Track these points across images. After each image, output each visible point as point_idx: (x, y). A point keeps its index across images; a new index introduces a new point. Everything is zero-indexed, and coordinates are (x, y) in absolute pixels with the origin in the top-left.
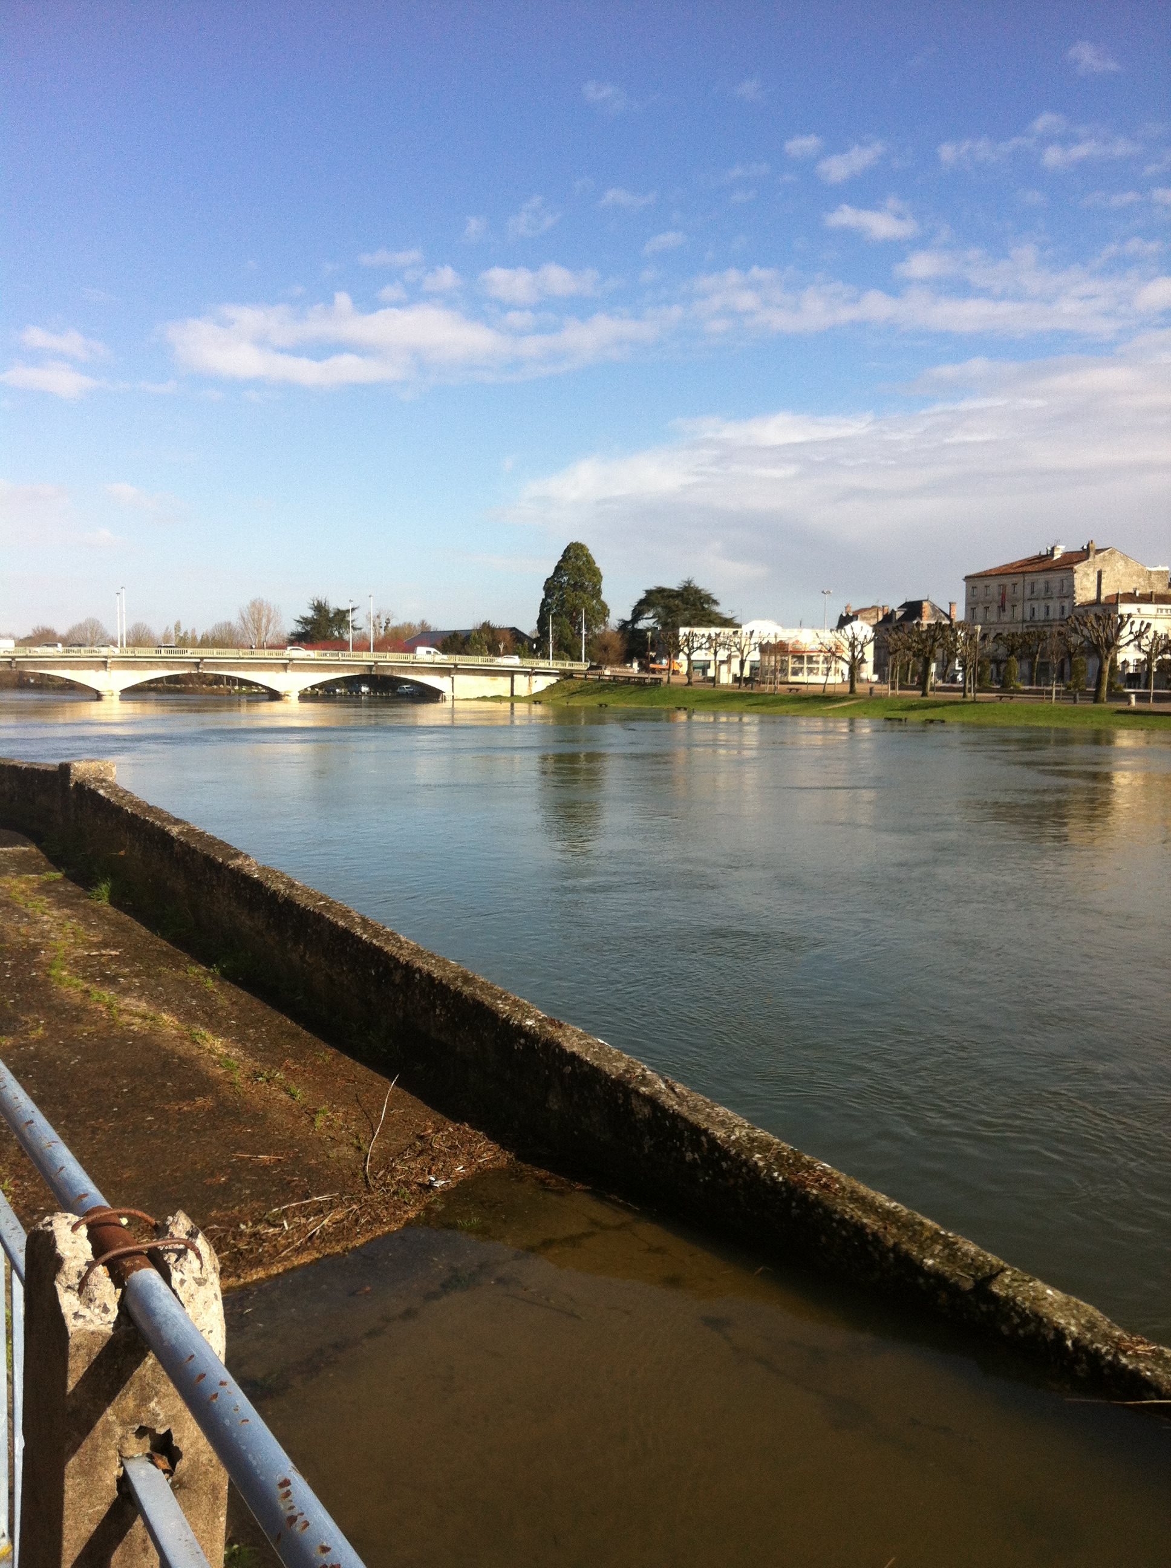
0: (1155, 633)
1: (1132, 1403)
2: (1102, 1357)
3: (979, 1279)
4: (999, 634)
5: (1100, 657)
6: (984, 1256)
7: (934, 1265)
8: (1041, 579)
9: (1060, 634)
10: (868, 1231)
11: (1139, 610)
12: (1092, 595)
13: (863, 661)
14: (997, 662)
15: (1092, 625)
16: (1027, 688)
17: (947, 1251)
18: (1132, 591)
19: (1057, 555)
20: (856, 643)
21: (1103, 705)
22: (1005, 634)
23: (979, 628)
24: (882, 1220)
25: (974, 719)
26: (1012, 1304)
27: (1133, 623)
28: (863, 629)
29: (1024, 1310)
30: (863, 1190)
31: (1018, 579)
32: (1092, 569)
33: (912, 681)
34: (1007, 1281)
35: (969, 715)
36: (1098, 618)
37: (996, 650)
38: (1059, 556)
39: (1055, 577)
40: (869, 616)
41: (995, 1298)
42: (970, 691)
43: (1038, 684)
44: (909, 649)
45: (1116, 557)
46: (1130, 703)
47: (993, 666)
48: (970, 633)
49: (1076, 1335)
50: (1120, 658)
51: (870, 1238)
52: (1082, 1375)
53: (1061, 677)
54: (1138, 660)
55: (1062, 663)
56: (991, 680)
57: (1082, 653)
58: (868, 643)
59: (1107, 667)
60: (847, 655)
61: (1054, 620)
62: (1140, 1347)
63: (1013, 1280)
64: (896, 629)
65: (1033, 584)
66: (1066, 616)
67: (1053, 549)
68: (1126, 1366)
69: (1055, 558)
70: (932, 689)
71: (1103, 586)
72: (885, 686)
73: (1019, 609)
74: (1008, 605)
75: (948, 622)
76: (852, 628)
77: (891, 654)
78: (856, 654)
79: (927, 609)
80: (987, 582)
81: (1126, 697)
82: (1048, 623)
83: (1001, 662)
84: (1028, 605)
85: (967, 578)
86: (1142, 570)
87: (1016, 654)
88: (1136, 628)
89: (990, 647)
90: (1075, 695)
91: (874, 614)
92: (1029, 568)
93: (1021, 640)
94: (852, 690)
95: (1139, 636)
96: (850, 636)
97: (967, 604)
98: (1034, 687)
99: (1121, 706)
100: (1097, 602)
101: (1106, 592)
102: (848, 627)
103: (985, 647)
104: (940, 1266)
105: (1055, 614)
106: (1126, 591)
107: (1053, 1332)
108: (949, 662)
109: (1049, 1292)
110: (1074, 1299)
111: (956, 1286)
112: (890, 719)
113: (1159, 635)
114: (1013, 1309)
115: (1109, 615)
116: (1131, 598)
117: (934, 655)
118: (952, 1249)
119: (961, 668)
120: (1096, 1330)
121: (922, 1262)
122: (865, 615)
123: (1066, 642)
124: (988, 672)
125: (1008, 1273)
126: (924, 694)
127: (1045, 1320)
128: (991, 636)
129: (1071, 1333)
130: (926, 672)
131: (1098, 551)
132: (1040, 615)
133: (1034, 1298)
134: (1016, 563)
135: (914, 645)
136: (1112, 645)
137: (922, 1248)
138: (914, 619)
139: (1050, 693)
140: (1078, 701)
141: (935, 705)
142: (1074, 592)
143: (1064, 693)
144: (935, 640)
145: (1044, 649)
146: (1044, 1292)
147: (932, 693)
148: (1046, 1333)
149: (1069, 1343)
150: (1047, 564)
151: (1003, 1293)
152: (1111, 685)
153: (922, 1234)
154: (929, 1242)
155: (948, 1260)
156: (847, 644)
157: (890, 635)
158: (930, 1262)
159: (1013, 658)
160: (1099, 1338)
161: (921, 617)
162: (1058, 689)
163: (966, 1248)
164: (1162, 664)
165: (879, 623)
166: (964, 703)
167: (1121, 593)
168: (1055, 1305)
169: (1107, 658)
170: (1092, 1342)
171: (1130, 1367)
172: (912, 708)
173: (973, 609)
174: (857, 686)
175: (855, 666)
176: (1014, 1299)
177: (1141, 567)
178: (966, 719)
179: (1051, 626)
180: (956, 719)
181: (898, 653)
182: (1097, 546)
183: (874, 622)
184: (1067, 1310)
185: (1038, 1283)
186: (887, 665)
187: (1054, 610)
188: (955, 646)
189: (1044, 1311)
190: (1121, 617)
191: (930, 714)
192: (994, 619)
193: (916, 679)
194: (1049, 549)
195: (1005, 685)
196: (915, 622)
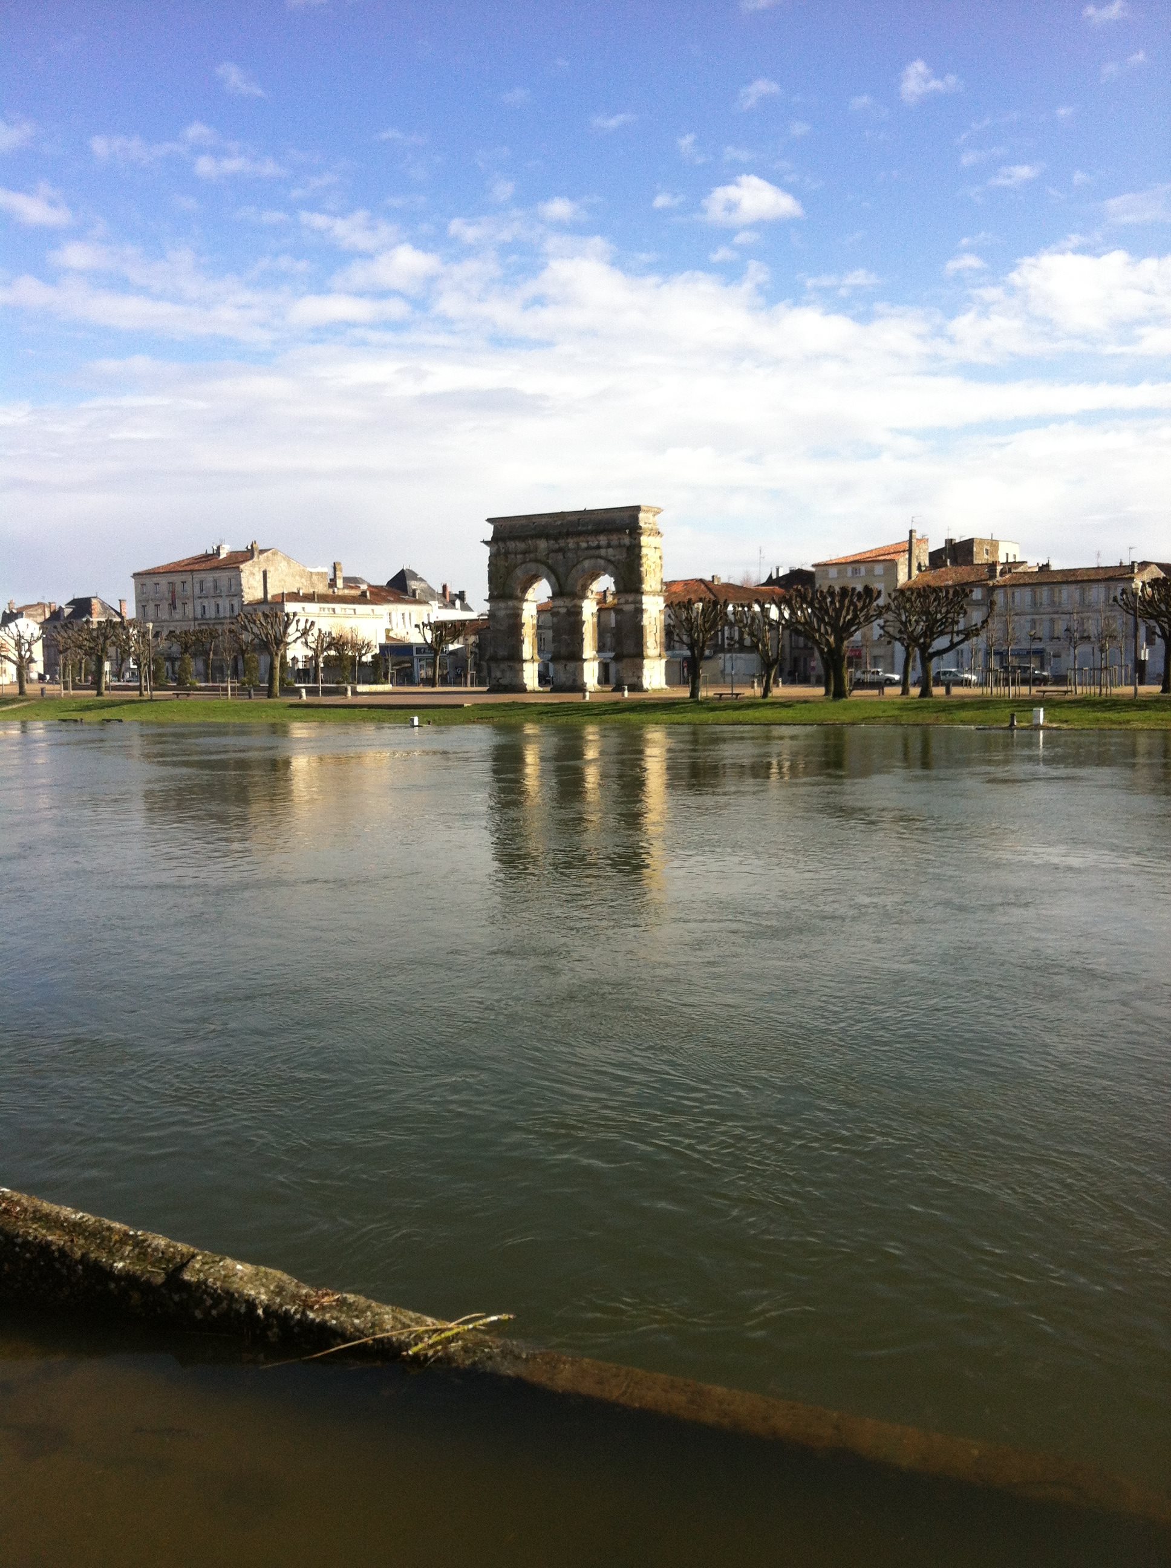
0: (320, 630)
1: (319, 1354)
2: (292, 1317)
3: (170, 1270)
4: (171, 632)
5: (271, 654)
6: (174, 1247)
7: (124, 1267)
8: (209, 577)
9: (231, 631)
10: (54, 1248)
11: (303, 608)
12: (259, 595)
13: (31, 660)
14: (172, 659)
15: (261, 624)
16: (203, 685)
17: (137, 1250)
18: (296, 591)
19: (223, 555)
20: (23, 641)
21: (276, 700)
22: (178, 632)
23: (150, 625)
24: (67, 1234)
25: (152, 717)
26: (204, 1287)
27: (298, 621)
28: (29, 627)
29: (215, 1290)
30: (46, 1207)
31: (187, 577)
32: (257, 569)
33: (86, 681)
34: (197, 1266)
35: (147, 714)
36: (266, 616)
37: (170, 648)
38: (225, 555)
39: (223, 576)
40: (35, 613)
41: (187, 1285)
42: (146, 690)
43: (214, 681)
44: (80, 647)
45: (279, 558)
46: (301, 697)
47: (168, 664)
48: (142, 630)
49: (266, 1302)
50: (290, 655)
51: (56, 1254)
52: (273, 1340)
53: (235, 673)
54: (306, 657)
55: (235, 659)
56: (167, 678)
57: (254, 651)
58: (36, 641)
59: (277, 664)
60: (13, 655)
61: (225, 618)
62: (326, 1299)
63: (204, 1264)
64: (65, 627)
65: (201, 582)
66: (236, 613)
67: (219, 548)
68: (313, 1320)
69: (222, 557)
70: (107, 688)
71: (268, 585)
72: (57, 687)
73: (189, 608)
74: (179, 604)
75: (119, 620)
76: (16, 625)
77: (61, 652)
78: (23, 653)
79: (96, 606)
80: (156, 579)
81: (297, 692)
82: (219, 620)
83: (176, 659)
84: (198, 602)
85: (136, 575)
86: (304, 571)
87: (190, 651)
88: (301, 626)
89: (163, 644)
90: (249, 692)
91: (40, 611)
92: (196, 567)
93: (194, 638)
94: (22, 692)
95: (305, 632)
96: (15, 633)
97: (138, 601)
98: (210, 684)
99: (293, 700)
100: (264, 601)
101: (271, 592)
102: (12, 625)
103: (158, 645)
104: (131, 1267)
105: (225, 612)
106: (291, 591)
107: (244, 1305)
108: (123, 660)
109: (239, 1267)
110: (263, 1269)
111: (148, 1282)
112: (64, 721)
113: (323, 632)
114: (205, 1292)
115: (276, 614)
116: (295, 597)
117: (107, 653)
118: (142, 1248)
119: (136, 667)
120: (284, 1293)
121: (112, 1266)
122: (31, 611)
123: (237, 640)
124: (164, 670)
125: (199, 1258)
126: (99, 694)
127: (236, 1295)
128: (165, 634)
129: (261, 1302)
130: (99, 672)
131: (262, 552)
132: (211, 613)
133: (225, 1276)
134: (183, 561)
135: (85, 643)
136: (280, 641)
137: (111, 1253)
138: (83, 617)
139: (225, 689)
140: (253, 697)
141: (112, 704)
142: (242, 591)
143: (239, 689)
144: (106, 638)
145: (217, 646)
146: (234, 1268)
147: (108, 692)
148: (238, 1307)
149: (260, 1312)
150: (214, 563)
151: (194, 1279)
152: (282, 680)
153: (110, 1239)
154: (117, 1245)
155: (139, 1259)
156: (13, 643)
157: (59, 633)
158: (120, 1265)
159: (187, 656)
160: (288, 1300)
161: (91, 614)
162: (233, 685)
163: (156, 1242)
164: (327, 659)
165: (46, 620)
166: (140, 701)
167: (286, 592)
168: (245, 1279)
169: (277, 654)
170: (281, 1305)
171: (318, 1320)
172: (88, 708)
173: (144, 606)
174: (27, 686)
175: (23, 665)
176: (205, 1282)
177: (302, 568)
178: (144, 718)
179: (222, 624)
180: (135, 718)
181: (69, 651)
182: (260, 546)
183: (41, 619)
184: (257, 1280)
185: (229, 1261)
186: (58, 665)
187: (225, 608)
188: (128, 644)
189: (235, 1286)
190: (287, 615)
191: (106, 714)
192: (166, 617)
193: (90, 678)
194: (215, 548)
195: (181, 683)
196: (84, 619)
